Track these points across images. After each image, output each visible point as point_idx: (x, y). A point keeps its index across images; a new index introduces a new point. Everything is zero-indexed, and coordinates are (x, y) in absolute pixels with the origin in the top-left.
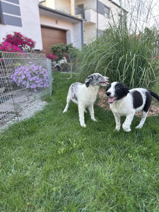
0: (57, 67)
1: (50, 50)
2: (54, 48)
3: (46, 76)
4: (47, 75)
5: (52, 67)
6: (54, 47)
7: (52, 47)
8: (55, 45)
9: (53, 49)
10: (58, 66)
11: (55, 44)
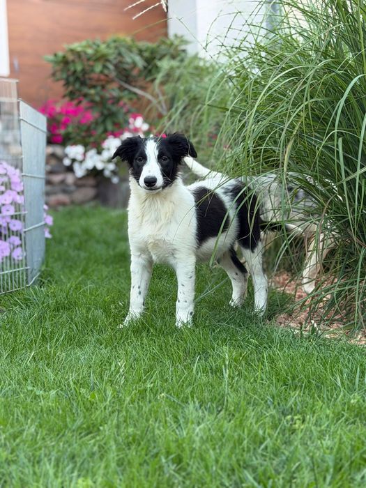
0: (91, 181)
1: (50, 68)
2: (70, 57)
3: (14, 203)
4: (19, 199)
5: (50, 150)
6: (72, 51)
7: (60, 54)
8: (77, 46)
9: (65, 62)
10: (95, 173)
11: (78, 39)
